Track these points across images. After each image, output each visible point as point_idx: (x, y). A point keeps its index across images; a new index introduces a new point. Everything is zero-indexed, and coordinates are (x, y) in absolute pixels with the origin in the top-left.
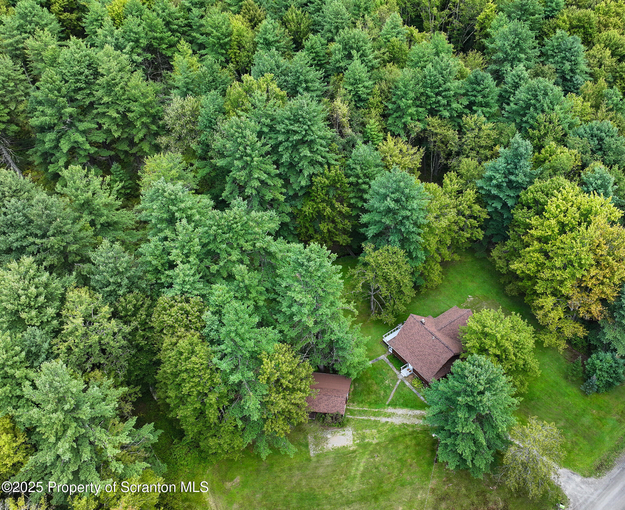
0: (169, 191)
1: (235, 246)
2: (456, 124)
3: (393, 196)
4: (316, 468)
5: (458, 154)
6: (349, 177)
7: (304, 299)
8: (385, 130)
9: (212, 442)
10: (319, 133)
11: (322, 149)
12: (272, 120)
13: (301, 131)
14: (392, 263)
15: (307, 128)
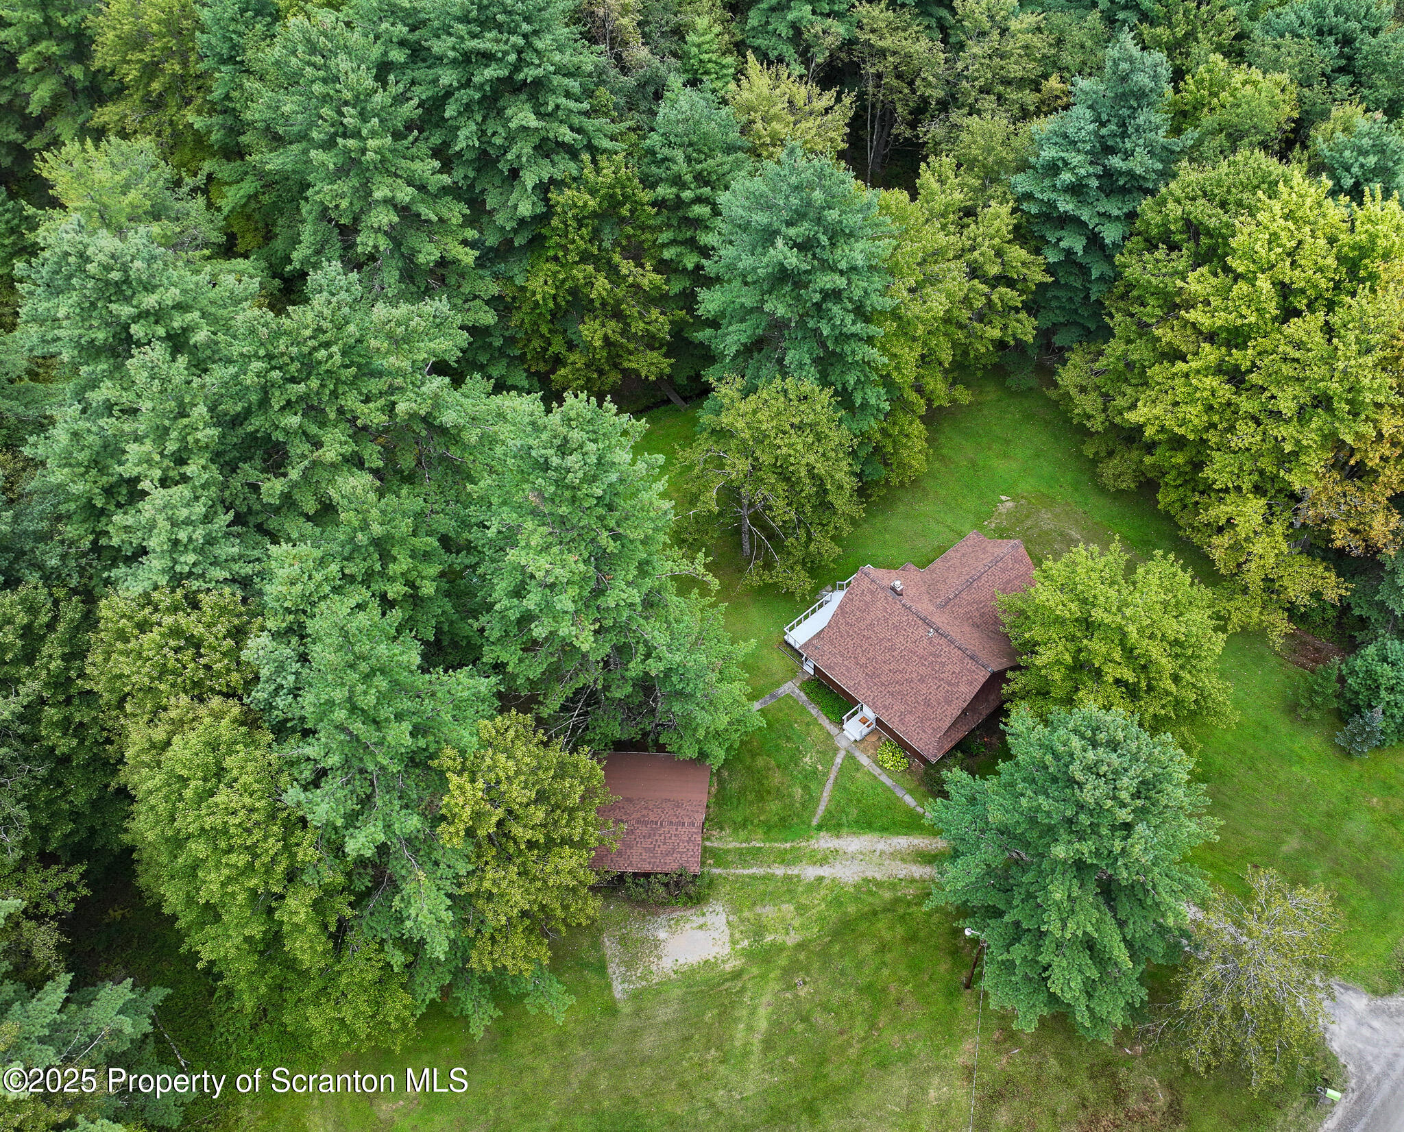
0: (101, 257)
1: (332, 416)
2: (934, 23)
3: (792, 232)
4: (635, 1033)
5: (944, 106)
6: (653, 186)
7: (558, 571)
8: (740, 48)
9: (316, 1019)
10: (557, 57)
11: (572, 105)
12: (413, 29)
13: (505, 53)
14: (799, 428)
15: (521, 42)
